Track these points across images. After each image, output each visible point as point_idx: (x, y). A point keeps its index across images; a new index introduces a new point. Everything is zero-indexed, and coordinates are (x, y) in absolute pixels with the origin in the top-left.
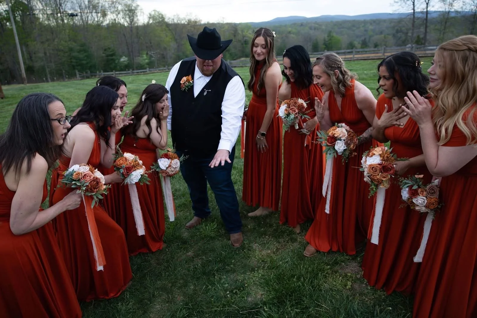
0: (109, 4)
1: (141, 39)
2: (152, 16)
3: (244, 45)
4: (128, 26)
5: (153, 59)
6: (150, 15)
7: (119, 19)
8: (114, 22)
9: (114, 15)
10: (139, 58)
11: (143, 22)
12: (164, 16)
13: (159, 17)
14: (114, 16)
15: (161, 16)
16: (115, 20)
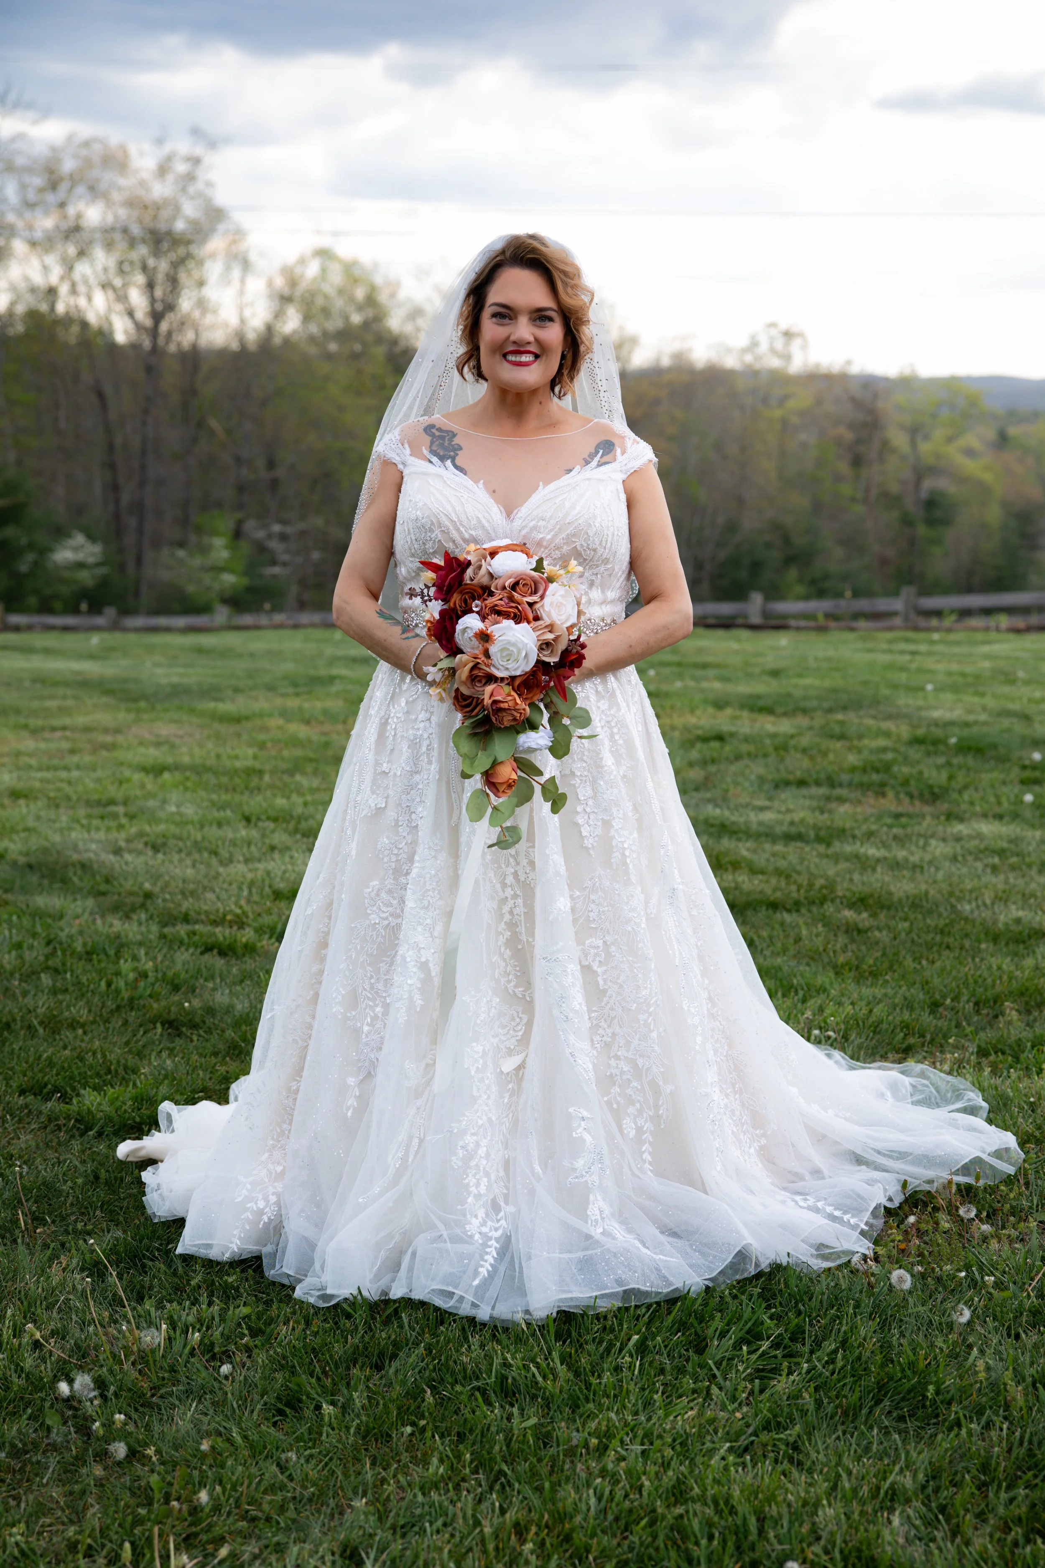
0: (23, 187)
1: (212, 433)
2: (303, 285)
3: (922, 530)
4: (135, 347)
5: (277, 570)
6: (293, 282)
7: (81, 288)
8: (44, 307)
9: (51, 260)
10: (181, 553)
11: (234, 321)
12: (383, 298)
13: (352, 299)
14: (46, 269)
15: (360, 294)
16: (52, 292)
